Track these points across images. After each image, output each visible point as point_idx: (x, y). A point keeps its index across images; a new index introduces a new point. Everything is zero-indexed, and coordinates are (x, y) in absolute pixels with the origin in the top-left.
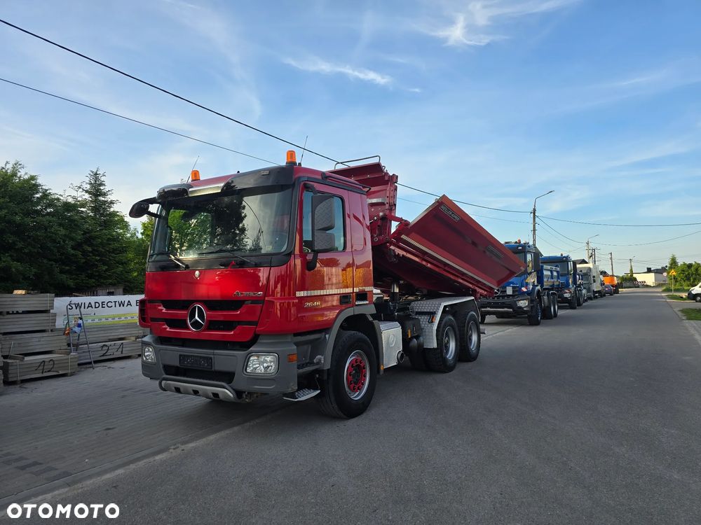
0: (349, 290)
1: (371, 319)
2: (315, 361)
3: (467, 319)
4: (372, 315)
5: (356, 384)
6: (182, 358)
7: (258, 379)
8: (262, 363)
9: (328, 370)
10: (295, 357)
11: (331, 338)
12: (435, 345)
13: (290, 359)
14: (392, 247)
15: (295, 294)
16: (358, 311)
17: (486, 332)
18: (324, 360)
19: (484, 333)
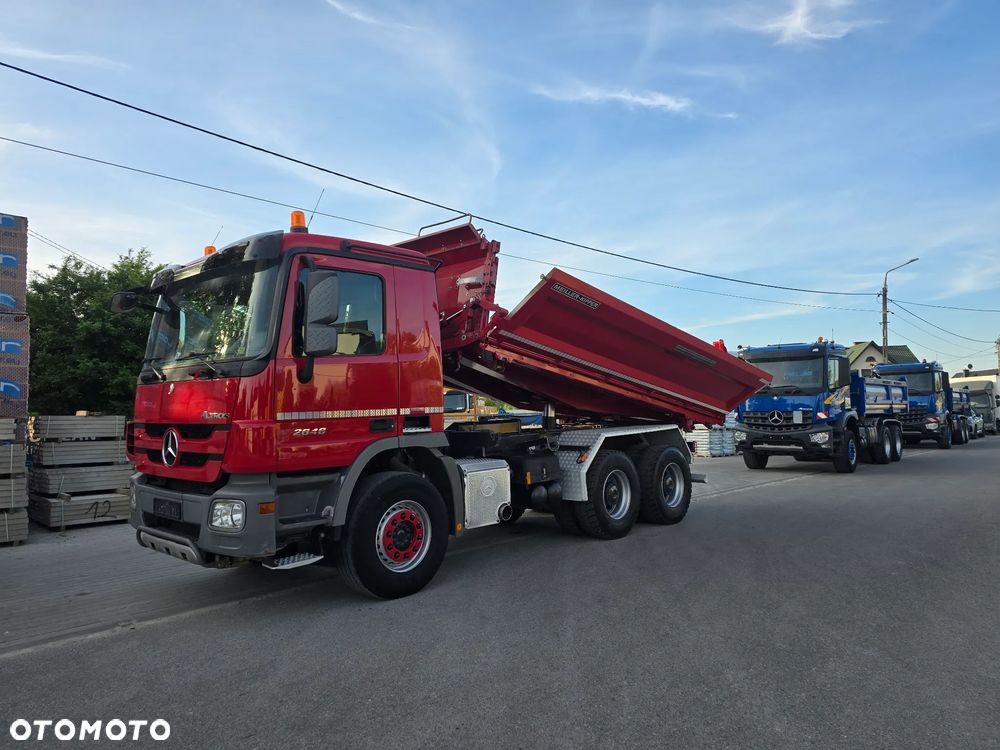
0: (393, 412)
1: (438, 454)
2: (323, 513)
3: (660, 460)
4: (443, 450)
5: (400, 548)
6: (156, 502)
9: (343, 526)
10: (272, 507)
11: (348, 481)
12: (585, 497)
13: (263, 509)
14: (489, 348)
15: (274, 416)
16: (405, 442)
17: (706, 480)
18: (336, 513)
19: (704, 482)
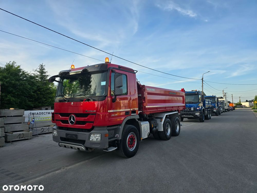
0: (129, 110)
2: (116, 136)
3: (175, 120)
5: (131, 145)
6: (67, 134)
7: (94, 143)
8: (95, 137)
9: (120, 140)
10: (107, 135)
11: (121, 128)
12: (162, 130)
13: (106, 136)
15: (107, 111)
16: (132, 117)
18: (119, 136)
19: (182, 125)
